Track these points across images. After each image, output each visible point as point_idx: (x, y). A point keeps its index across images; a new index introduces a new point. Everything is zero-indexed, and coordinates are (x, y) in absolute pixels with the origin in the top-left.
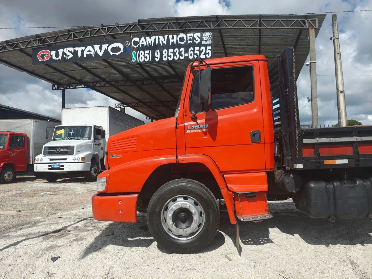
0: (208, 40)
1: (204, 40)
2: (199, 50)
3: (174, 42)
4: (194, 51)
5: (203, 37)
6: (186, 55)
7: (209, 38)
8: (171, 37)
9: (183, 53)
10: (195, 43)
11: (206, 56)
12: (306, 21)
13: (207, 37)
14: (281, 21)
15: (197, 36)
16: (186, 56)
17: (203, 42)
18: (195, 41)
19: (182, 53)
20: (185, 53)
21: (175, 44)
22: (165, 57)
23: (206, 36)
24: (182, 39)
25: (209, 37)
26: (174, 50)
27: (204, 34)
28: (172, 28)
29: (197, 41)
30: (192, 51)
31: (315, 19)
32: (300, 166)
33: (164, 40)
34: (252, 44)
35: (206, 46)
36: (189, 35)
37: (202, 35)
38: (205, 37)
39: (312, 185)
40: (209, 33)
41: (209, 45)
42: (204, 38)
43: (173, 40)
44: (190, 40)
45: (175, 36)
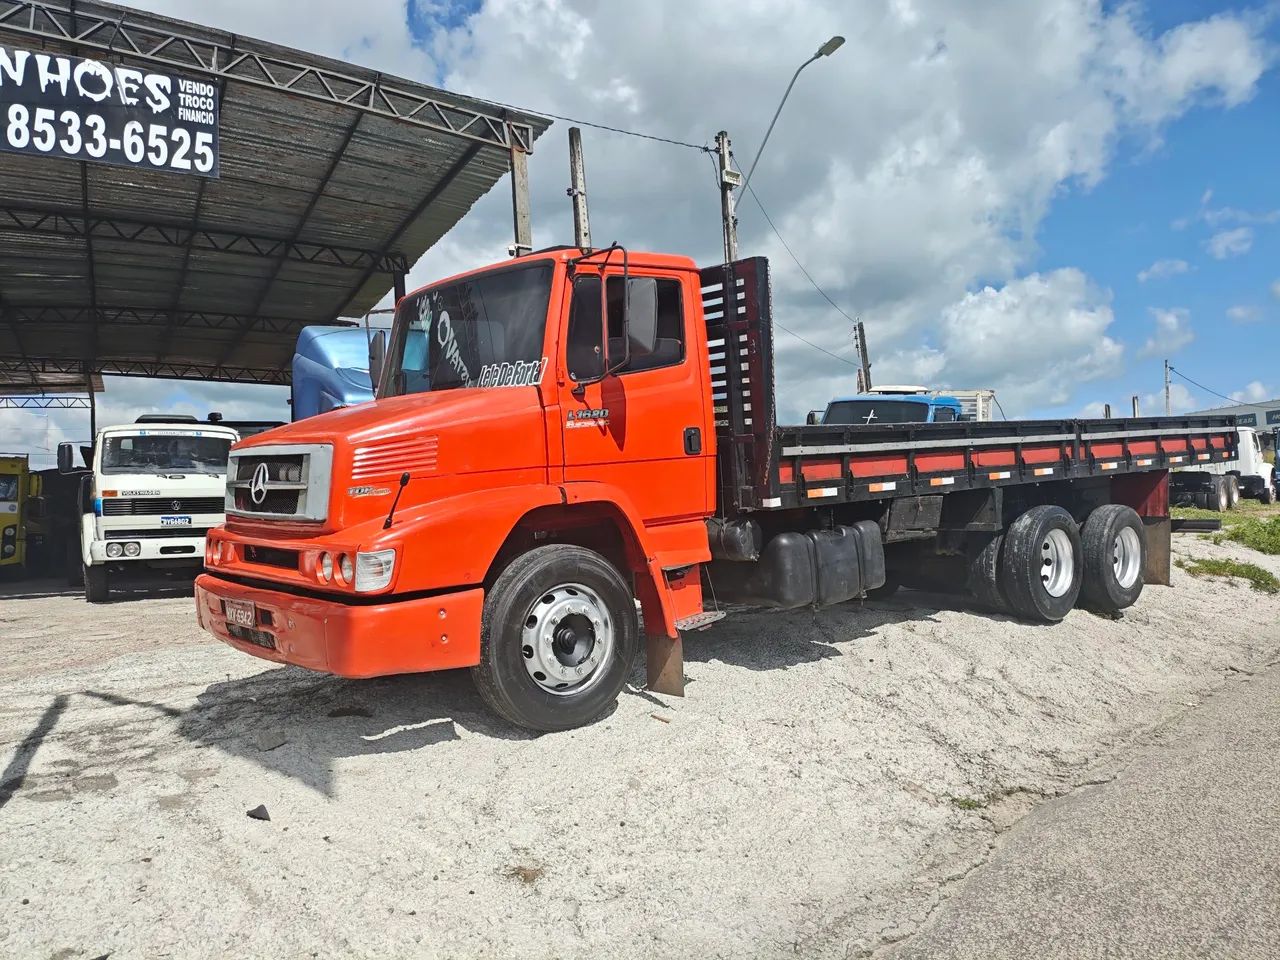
0: (199, 109)
1: (184, 106)
2: (167, 138)
3: (57, 85)
4: (145, 136)
5: (181, 96)
6: (115, 144)
7: (204, 103)
8: (43, 61)
9: (98, 134)
10: (151, 108)
11: (193, 164)
12: (505, 126)
13: (195, 98)
14: (438, 109)
15: (158, 86)
16: (111, 146)
17: (180, 114)
18: (148, 100)
19: (95, 132)
20: (107, 135)
21: (64, 92)
22: (18, 134)
23: (192, 95)
24: (93, 82)
25: (203, 99)
26: (58, 116)
27: (184, 84)
28: (47, 29)
29: (158, 102)
30: (140, 134)
31: (527, 126)
32: (775, 503)
33: (15, 70)
34: (314, 149)
35: (193, 128)
36: (123, 73)
37: (175, 87)
38: (188, 96)
39: (784, 541)
40: (202, 85)
41: (205, 128)
42: (184, 99)
43: (53, 77)
44: (129, 92)
45: (64, 64)
